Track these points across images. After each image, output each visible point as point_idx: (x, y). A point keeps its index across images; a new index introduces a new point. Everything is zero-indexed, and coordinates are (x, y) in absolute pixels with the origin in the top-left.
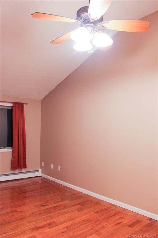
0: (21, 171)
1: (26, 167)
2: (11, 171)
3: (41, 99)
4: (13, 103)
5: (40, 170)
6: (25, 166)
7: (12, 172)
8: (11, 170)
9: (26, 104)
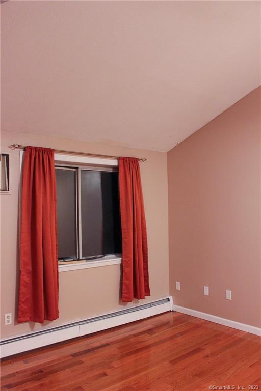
0: (138, 302)
1: (149, 295)
2: (120, 306)
3: (167, 151)
4: (119, 159)
5: (171, 298)
6: (148, 292)
7: (122, 308)
8: (119, 304)
9: (142, 160)
